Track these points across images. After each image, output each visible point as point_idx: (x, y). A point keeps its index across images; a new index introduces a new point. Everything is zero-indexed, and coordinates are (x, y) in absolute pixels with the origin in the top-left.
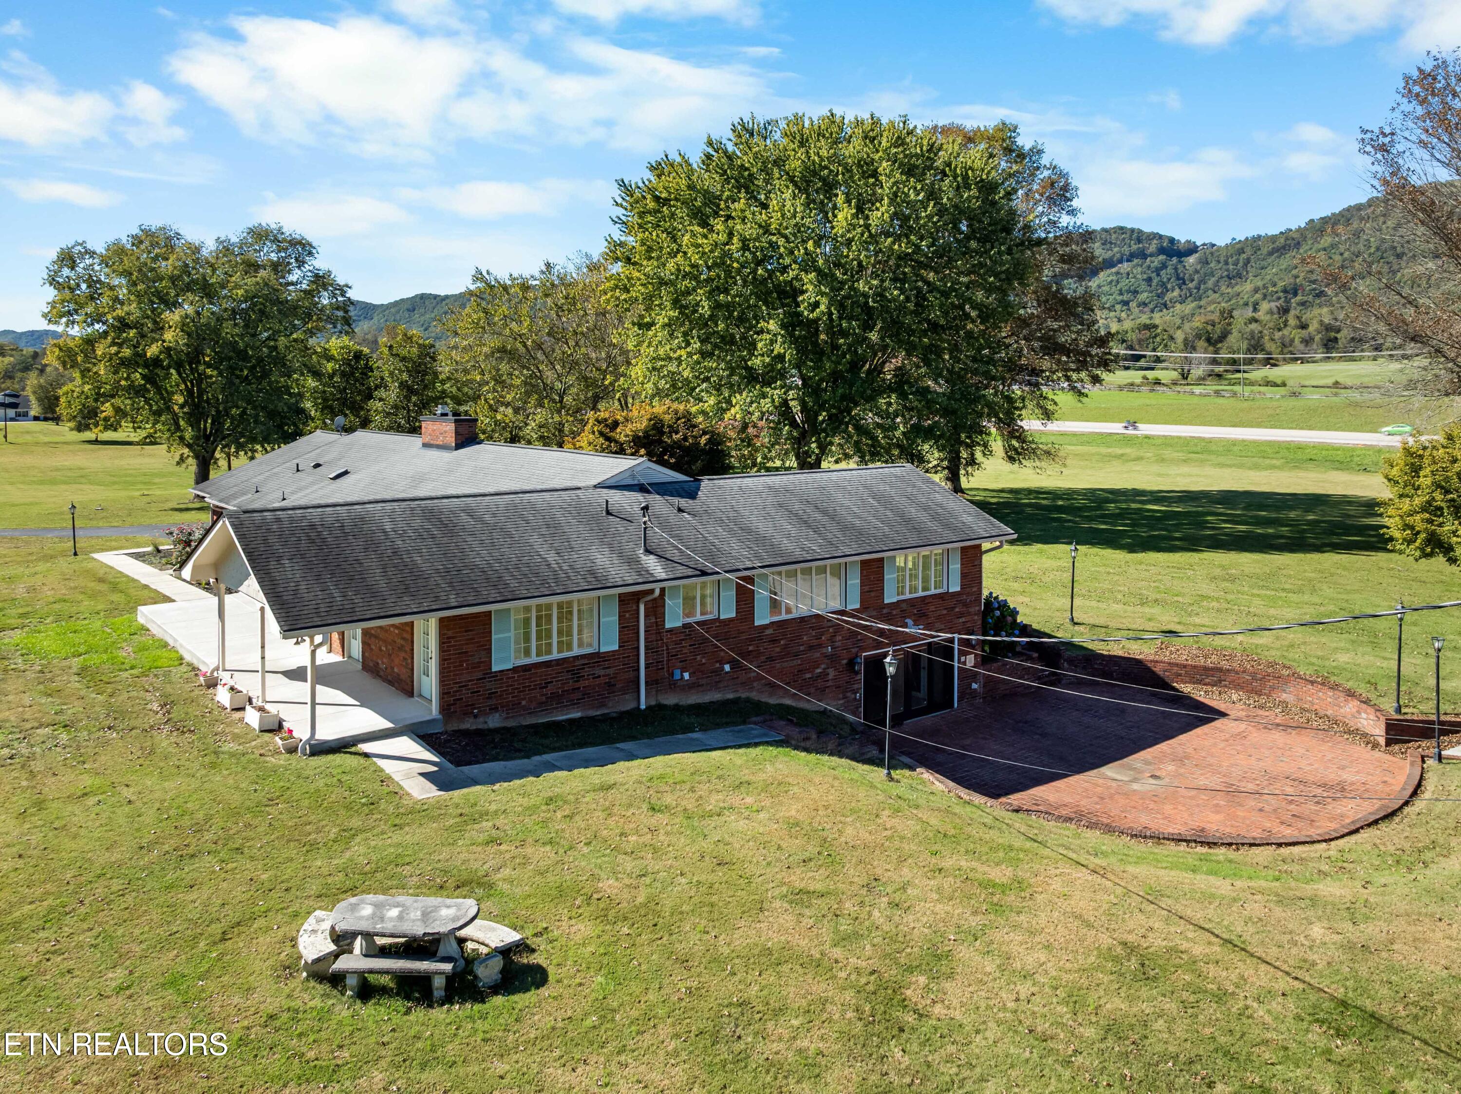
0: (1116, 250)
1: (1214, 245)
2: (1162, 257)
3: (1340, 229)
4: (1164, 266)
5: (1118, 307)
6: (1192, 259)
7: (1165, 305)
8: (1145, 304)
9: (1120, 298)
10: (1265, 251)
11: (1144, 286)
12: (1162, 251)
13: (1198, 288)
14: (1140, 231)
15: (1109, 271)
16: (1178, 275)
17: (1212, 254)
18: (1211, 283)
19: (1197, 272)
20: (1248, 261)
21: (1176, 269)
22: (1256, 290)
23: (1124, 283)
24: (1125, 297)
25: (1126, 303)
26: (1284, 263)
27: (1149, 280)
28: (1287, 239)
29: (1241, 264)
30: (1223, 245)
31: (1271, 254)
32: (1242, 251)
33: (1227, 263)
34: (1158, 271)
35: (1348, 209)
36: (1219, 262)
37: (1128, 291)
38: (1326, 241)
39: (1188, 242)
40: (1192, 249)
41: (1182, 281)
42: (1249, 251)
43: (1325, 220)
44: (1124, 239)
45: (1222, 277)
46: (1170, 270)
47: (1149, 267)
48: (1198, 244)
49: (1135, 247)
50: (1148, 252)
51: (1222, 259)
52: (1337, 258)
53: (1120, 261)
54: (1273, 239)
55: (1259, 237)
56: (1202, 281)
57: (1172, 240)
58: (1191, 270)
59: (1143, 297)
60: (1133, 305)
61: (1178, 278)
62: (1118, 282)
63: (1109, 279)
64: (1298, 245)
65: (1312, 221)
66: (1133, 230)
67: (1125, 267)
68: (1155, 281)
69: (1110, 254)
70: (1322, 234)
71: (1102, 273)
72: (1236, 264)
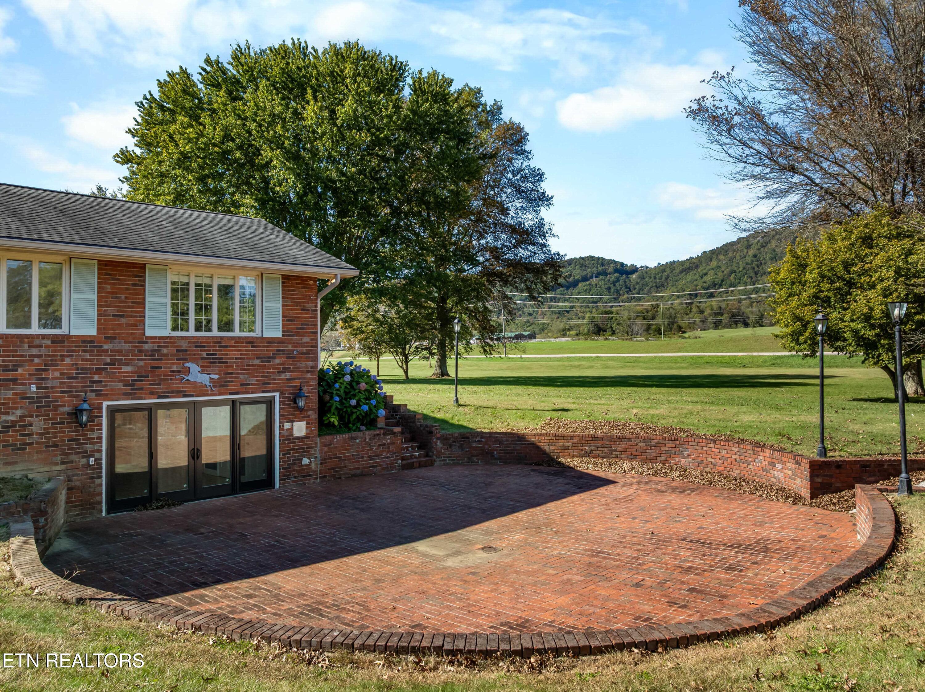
0: (589, 270)
1: (647, 267)
2: (616, 275)
3: (721, 257)
4: (618, 280)
5: (591, 305)
6: (634, 276)
9: (592, 299)
10: (677, 271)
11: (606, 292)
12: (616, 271)
13: (638, 293)
14: (603, 259)
15: (584, 283)
16: (626, 285)
17: (646, 273)
18: (646, 290)
19: (638, 283)
20: (668, 277)
21: (625, 282)
23: (594, 291)
24: (595, 299)
25: (596, 302)
26: (689, 277)
27: (609, 289)
28: (690, 263)
29: (664, 279)
30: (653, 267)
31: (681, 272)
32: (664, 271)
33: (655, 278)
34: (614, 283)
35: (726, 245)
36: (650, 277)
37: (597, 295)
38: (714, 264)
39: (632, 265)
40: (634, 269)
41: (629, 290)
42: (668, 271)
43: (712, 252)
44: (593, 264)
45: (652, 287)
46: (621, 282)
47: (609, 281)
48: (638, 266)
49: (600, 269)
50: (608, 271)
51: (652, 276)
52: (720, 274)
53: (592, 277)
54: (682, 263)
55: (674, 262)
56: (641, 289)
57: (622, 264)
58: (634, 282)
59: (606, 298)
61: (626, 288)
62: (590, 290)
63: (585, 288)
64: (697, 267)
65: (705, 252)
66: (599, 258)
67: (594, 281)
68: (613, 289)
69: (585, 273)
70: (711, 260)
71: (580, 285)
72: (661, 279)
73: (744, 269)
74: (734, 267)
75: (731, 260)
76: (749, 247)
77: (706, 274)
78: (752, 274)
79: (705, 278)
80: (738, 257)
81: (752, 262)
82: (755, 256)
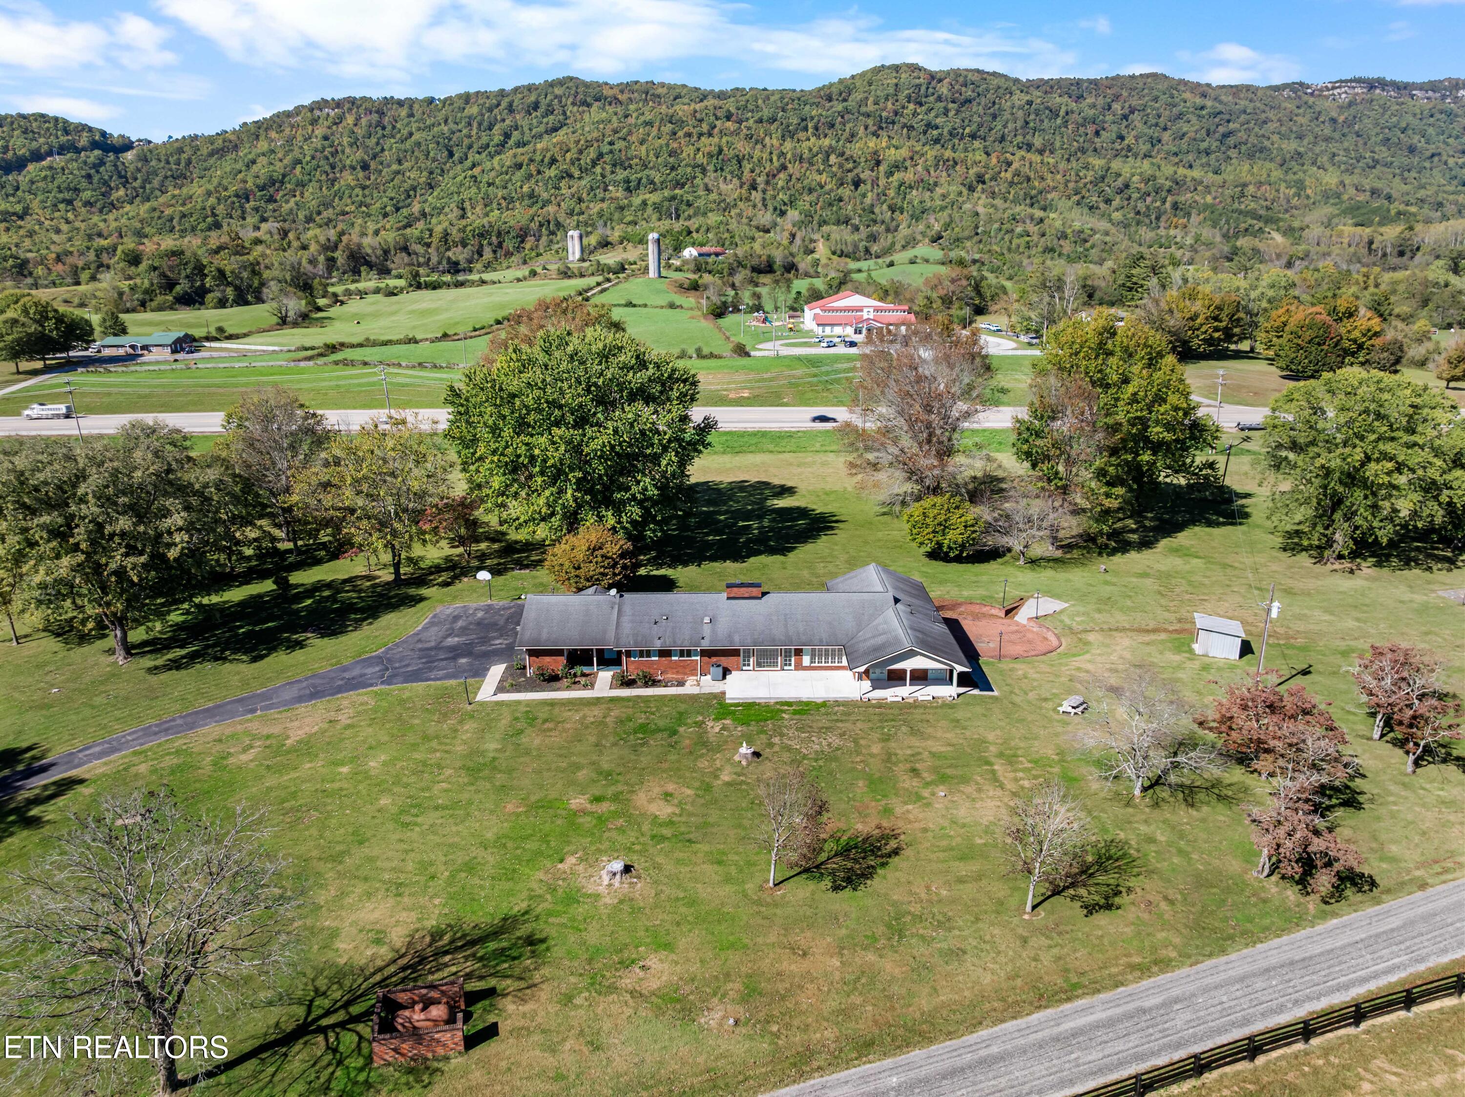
0: (42, 140)
1: (150, 142)
2: (97, 152)
3: (273, 134)
5: (62, 206)
6: (129, 155)
7: (112, 204)
8: (88, 204)
9: (61, 196)
10: (205, 151)
11: (84, 184)
12: (94, 145)
13: (144, 188)
14: (65, 122)
15: (39, 165)
16: (119, 172)
17: (151, 151)
18: (156, 182)
19: (139, 170)
20: (189, 162)
21: (115, 166)
22: (209, 194)
23: (60, 180)
24: (67, 195)
25: (69, 202)
26: (227, 165)
27: (89, 177)
28: (224, 141)
29: (183, 164)
30: (160, 142)
31: (211, 154)
32: (181, 151)
33: (168, 162)
34: (96, 167)
35: (278, 115)
36: (159, 160)
37: (68, 189)
38: (263, 145)
39: (122, 136)
40: (128, 146)
41: (125, 180)
42: (188, 151)
43: (257, 125)
44: (48, 129)
45: (166, 177)
46: (109, 166)
47: (85, 163)
48: (133, 139)
49: (63, 139)
50: (80, 145)
51: (163, 158)
52: (279, 164)
53: (50, 153)
54: (211, 139)
55: (196, 136)
56: (147, 180)
57: (103, 134)
58: (132, 168)
59: (87, 195)
60: (78, 204)
61: (120, 177)
62: (53, 178)
63: (43, 174)
64: (236, 148)
65: (245, 124)
66: (56, 119)
67: (58, 160)
68: (96, 179)
69: (34, 145)
70: (258, 137)
71: (31, 167)
72: (178, 163)
73: (313, 158)
74: (296, 153)
75: (290, 141)
76: (314, 122)
77: (254, 162)
78: (327, 168)
79: (255, 168)
80: (300, 138)
81: (324, 148)
82: (326, 138)
